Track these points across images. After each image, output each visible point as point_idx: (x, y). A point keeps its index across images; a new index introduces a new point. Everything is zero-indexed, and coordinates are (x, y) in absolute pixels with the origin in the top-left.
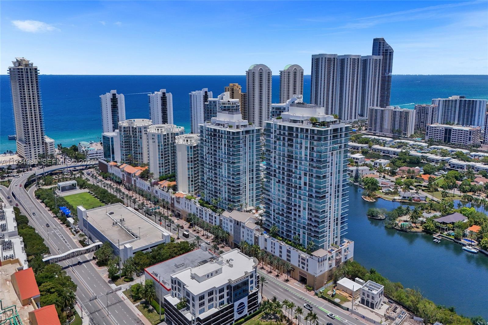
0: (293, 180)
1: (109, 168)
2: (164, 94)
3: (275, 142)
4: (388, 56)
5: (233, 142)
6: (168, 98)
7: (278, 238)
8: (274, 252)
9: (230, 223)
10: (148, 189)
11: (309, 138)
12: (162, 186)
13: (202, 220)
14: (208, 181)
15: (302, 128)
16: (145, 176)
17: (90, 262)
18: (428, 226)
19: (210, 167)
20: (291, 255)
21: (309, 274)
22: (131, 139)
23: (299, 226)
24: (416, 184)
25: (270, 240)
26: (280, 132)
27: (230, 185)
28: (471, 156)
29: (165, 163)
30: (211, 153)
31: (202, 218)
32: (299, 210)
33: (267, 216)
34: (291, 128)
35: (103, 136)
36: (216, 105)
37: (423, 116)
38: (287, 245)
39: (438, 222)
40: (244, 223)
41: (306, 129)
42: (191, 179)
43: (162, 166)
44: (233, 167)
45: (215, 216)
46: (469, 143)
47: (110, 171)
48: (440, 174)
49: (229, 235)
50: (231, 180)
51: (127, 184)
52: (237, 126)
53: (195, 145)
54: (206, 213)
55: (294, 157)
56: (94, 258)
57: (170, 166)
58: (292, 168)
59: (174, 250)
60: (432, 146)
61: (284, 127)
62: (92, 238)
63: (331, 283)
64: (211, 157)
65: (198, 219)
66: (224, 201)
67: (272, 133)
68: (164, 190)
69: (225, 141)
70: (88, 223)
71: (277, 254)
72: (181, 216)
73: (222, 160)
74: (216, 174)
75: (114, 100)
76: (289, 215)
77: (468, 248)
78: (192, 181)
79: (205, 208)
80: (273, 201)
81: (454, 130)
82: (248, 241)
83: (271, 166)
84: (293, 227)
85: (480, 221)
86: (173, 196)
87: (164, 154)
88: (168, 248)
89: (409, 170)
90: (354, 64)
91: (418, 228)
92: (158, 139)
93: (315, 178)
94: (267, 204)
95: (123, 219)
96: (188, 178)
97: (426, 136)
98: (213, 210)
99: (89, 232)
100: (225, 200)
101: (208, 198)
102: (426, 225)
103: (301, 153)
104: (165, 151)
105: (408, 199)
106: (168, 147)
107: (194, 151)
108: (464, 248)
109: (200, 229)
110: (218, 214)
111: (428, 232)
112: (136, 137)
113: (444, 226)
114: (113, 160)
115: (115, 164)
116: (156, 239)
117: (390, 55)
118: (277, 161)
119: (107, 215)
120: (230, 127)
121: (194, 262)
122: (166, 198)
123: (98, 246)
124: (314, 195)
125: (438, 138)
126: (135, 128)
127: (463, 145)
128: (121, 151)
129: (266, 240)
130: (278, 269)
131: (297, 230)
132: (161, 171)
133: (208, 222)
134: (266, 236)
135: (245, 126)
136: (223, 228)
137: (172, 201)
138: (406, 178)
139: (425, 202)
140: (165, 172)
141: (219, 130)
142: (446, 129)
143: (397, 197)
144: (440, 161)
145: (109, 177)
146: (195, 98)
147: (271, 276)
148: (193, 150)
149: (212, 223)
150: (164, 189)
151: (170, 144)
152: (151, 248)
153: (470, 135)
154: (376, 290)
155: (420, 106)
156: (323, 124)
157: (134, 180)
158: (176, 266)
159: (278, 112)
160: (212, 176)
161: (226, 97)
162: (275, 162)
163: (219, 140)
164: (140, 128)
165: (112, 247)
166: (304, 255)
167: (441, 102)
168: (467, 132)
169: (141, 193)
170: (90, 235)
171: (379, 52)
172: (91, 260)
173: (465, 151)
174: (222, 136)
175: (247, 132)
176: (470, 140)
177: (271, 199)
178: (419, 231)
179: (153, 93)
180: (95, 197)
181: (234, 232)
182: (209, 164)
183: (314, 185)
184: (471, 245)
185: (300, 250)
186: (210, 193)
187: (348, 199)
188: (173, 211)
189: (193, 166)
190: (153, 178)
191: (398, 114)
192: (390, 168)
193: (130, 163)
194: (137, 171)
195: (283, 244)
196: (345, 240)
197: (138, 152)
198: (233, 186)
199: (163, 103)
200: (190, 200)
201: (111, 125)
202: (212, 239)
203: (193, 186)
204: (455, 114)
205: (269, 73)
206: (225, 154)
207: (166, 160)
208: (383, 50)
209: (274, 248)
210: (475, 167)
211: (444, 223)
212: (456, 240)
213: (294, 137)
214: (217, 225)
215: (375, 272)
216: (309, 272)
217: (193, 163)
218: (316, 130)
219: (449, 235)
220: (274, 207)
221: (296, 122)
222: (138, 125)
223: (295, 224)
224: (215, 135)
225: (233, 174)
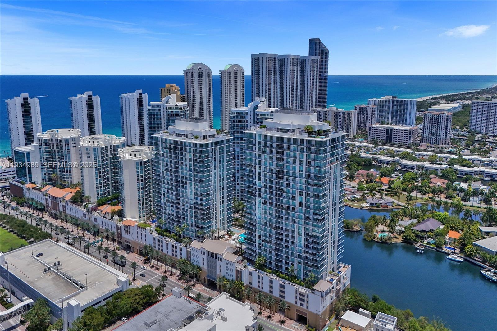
0: (285, 200)
1: (25, 191)
2: (90, 97)
3: (260, 156)
4: (324, 56)
5: (200, 156)
6: (94, 102)
7: (267, 270)
8: (262, 288)
9: (202, 255)
10: (83, 216)
11: (305, 150)
12: (104, 212)
13: (162, 253)
14: (167, 203)
15: (296, 139)
16: (78, 199)
17: (17, 328)
18: (408, 235)
19: (170, 187)
20: (286, 290)
21: (310, 312)
22: (55, 154)
23: (293, 254)
24: (378, 188)
25: (256, 273)
26: (266, 144)
27: (197, 208)
28: (416, 155)
29: (104, 183)
30: (171, 170)
31: (162, 250)
32: (292, 236)
33: (248, 243)
34: (280, 139)
35: (15, 151)
36: (160, 110)
37: (363, 117)
38: (279, 279)
39: (418, 231)
40: (222, 255)
41: (301, 139)
42: (141, 202)
43: (101, 187)
44: (201, 186)
45: (181, 247)
46: (409, 142)
47: (27, 195)
48: (395, 176)
49: (201, 270)
50: (199, 202)
51: (53, 211)
52: (204, 136)
53: (146, 160)
54: (167, 244)
55: (285, 173)
56: (22, 322)
57: (110, 186)
58: (282, 186)
59: (136, 299)
60: (378, 147)
61: (271, 137)
62: (15, 292)
63: (333, 320)
64: (171, 175)
65: (157, 252)
66: (190, 228)
67: (255, 145)
68: (106, 218)
69: (190, 155)
70: (10, 273)
71: (266, 289)
72: (132, 248)
73: (186, 178)
74: (177, 195)
75: (26, 106)
76: (279, 242)
77: (453, 257)
78: (143, 204)
79: (165, 237)
80: (257, 226)
81: (395, 130)
82: (226, 276)
83: (255, 184)
84: (284, 256)
85: (456, 226)
86: (120, 224)
87: (103, 172)
88: (128, 298)
89: (368, 174)
90: (293, 65)
91: (397, 238)
92: (95, 154)
93: (312, 197)
94: (248, 230)
95: (59, 262)
96: (139, 200)
97: (369, 137)
98: (177, 240)
99: (11, 285)
100: (192, 226)
101: (167, 225)
102: (406, 234)
103: (294, 168)
104: (104, 168)
105: (376, 205)
106: (107, 163)
107: (145, 167)
108: (449, 257)
109: (160, 264)
110: (183, 245)
111: (408, 242)
112: (62, 152)
113: (424, 235)
114: (30, 181)
115: (34, 186)
116: (111, 288)
117: (326, 55)
118: (263, 179)
119: (34, 258)
120: (196, 137)
121: (168, 315)
122: (110, 226)
123: (28, 306)
124: (311, 217)
125: (381, 139)
126: (61, 141)
127: (404, 144)
128: (42, 170)
129: (251, 274)
130: (269, 307)
131: (290, 259)
132: (100, 193)
133: (171, 255)
134: (251, 268)
135: (213, 136)
136: (192, 261)
137: (119, 231)
138: (365, 182)
139: (393, 208)
140: (104, 193)
141: (181, 142)
142: (388, 130)
143: (364, 205)
144: (391, 162)
145: (26, 203)
146: (127, 102)
147: (262, 318)
148: (143, 166)
149: (176, 256)
150: (106, 216)
151: (109, 159)
152: (104, 300)
153: (410, 134)
154: (390, 324)
155: (360, 107)
156: (319, 133)
157: (63, 205)
158: (146, 324)
159: (239, 118)
160: (172, 198)
161: (173, 101)
162: (260, 179)
163: (182, 154)
164: (68, 141)
165: (48, 306)
166: (303, 290)
167: (376, 103)
168: (407, 132)
169: (75, 222)
170: (11, 288)
171: (316, 53)
172: (17, 326)
173: (410, 151)
174: (185, 149)
175: (217, 143)
176: (410, 140)
177: (254, 224)
178: (399, 242)
179: (76, 96)
180: (10, 231)
181: (208, 265)
182: (168, 183)
183: (311, 206)
184: (455, 253)
185: (297, 284)
186: (169, 218)
187: (344, 218)
188: (120, 243)
189: (144, 186)
190: (90, 202)
191: (340, 115)
192: (347, 173)
193: (54, 184)
194: (67, 194)
195: (274, 278)
196: (340, 265)
197: (65, 170)
198: (202, 209)
199: (89, 108)
200: (144, 228)
201: (22, 137)
202: (178, 276)
203: (145, 209)
204: (388, 113)
205: (209, 73)
206: (190, 170)
207: (105, 179)
208: (319, 50)
209: (262, 283)
210: (425, 167)
211: (423, 231)
212: (438, 249)
213: (285, 150)
214: (183, 258)
215: (378, 299)
216: (310, 309)
217: (144, 182)
218: (313, 140)
219: (429, 243)
220: (259, 232)
221: (287, 132)
222: (63, 137)
223: (287, 253)
224: (176, 148)
225: (201, 195)
